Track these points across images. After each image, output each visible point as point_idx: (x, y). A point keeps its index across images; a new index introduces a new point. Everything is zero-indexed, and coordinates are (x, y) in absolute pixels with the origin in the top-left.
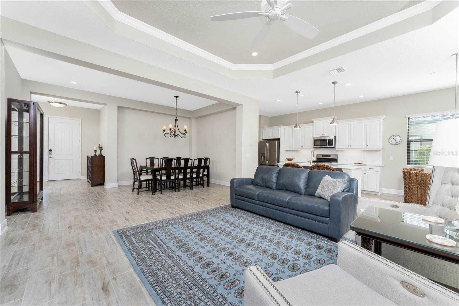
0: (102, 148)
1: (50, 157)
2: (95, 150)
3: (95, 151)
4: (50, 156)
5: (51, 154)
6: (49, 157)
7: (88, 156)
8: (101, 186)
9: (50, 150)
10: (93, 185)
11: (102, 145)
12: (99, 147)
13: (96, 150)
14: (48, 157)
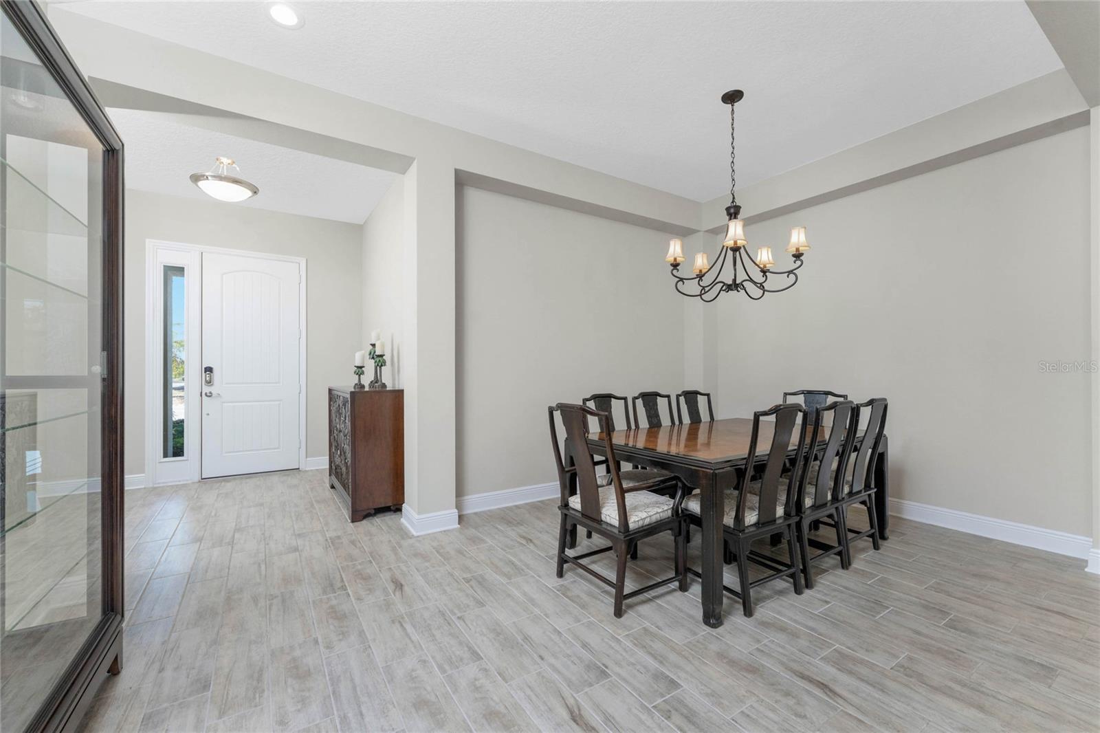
0: (381, 356)
1: (206, 394)
2: (358, 367)
3: (360, 370)
4: (206, 389)
5: (209, 383)
6: (203, 394)
7: (330, 390)
8: (389, 518)
9: (209, 370)
10: (359, 514)
11: (383, 346)
12: (373, 356)
13: (361, 367)
14: (201, 396)
